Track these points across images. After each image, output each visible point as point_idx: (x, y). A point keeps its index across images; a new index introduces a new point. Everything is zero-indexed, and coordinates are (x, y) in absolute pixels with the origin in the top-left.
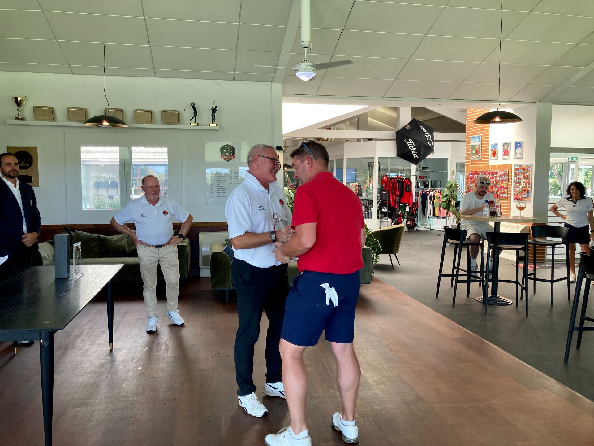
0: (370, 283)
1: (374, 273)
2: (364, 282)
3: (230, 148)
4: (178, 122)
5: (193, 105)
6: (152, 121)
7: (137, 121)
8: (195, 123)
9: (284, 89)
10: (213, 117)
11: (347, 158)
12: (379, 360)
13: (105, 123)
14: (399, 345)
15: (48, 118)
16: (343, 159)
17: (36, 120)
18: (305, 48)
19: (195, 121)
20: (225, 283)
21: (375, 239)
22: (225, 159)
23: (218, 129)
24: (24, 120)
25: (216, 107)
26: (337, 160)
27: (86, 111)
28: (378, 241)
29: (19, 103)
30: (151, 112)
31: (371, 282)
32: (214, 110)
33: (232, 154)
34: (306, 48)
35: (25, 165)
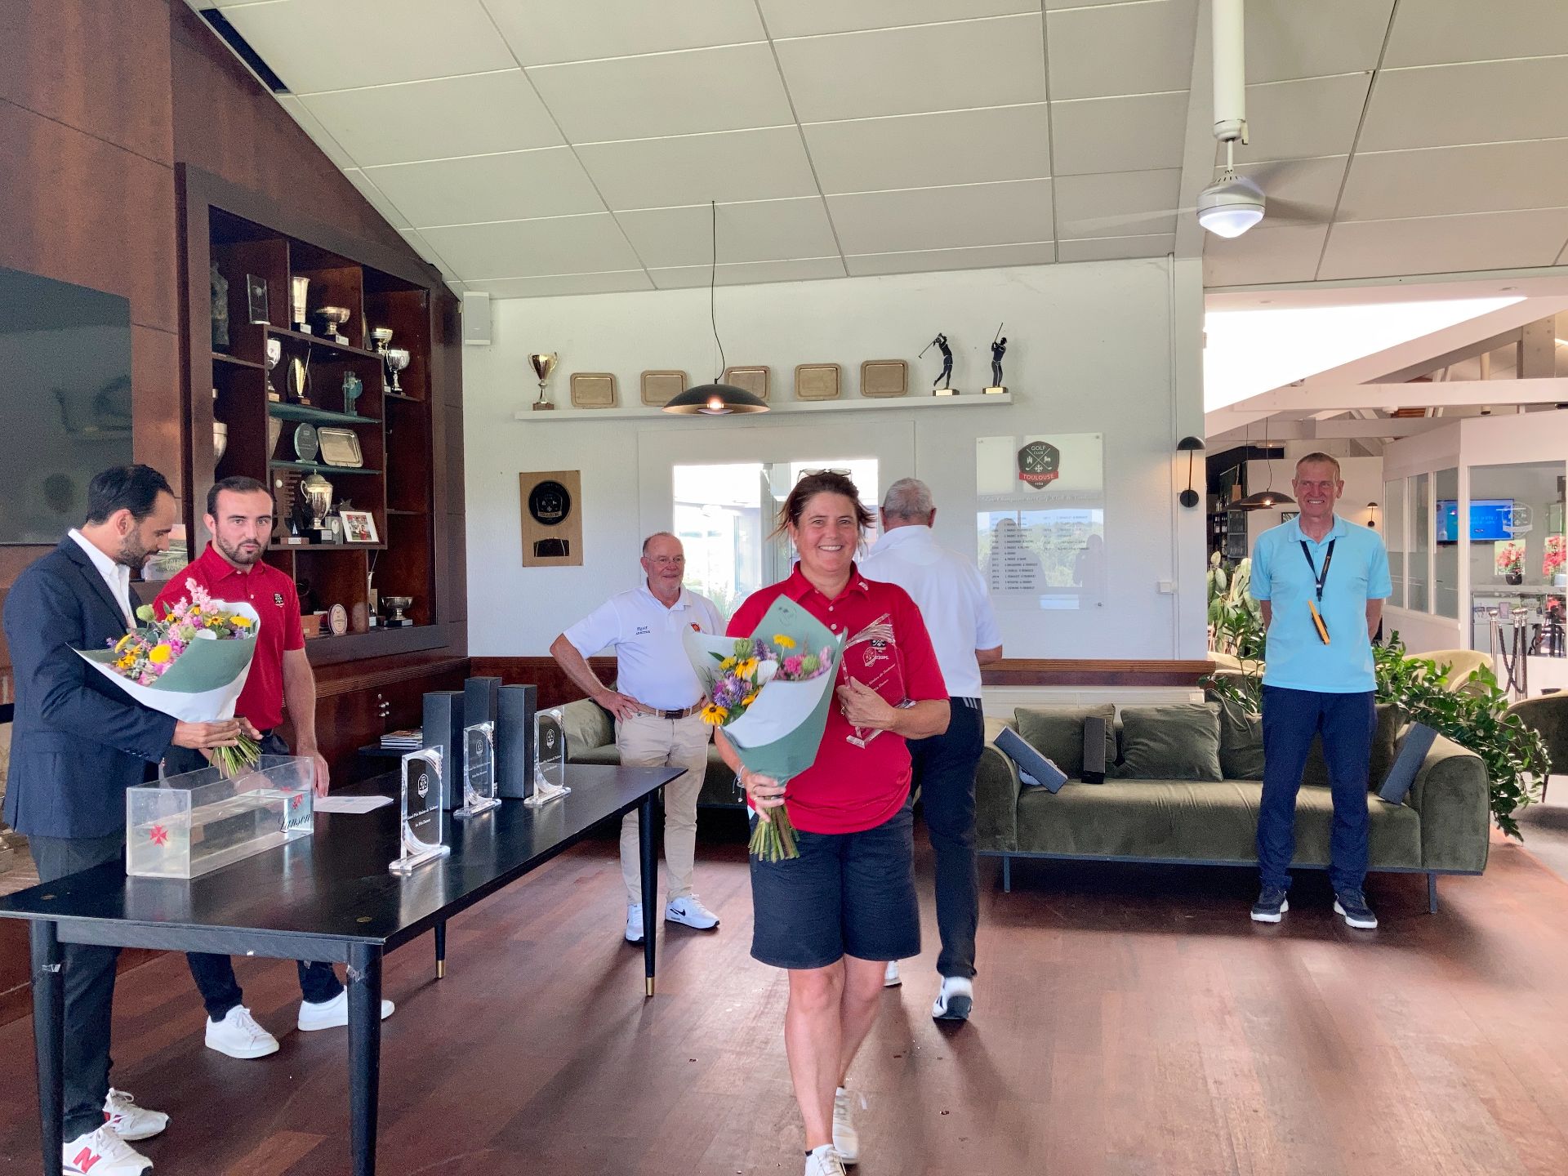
0: (1479, 873)
1: (1523, 836)
2: (1458, 868)
3: (1045, 450)
4: (904, 389)
5: (943, 340)
6: (838, 391)
7: (801, 396)
8: (947, 388)
9: (1207, 271)
10: (997, 369)
11: (1472, 468)
12: (1440, 1153)
13: (715, 404)
14: (1535, 1105)
15: (600, 400)
16: (1455, 470)
17: (575, 406)
18: (1227, 140)
19: (948, 384)
20: (998, 837)
21: (1523, 727)
22: (1032, 483)
23: (1009, 400)
24: (553, 409)
25: (1004, 341)
26: (1440, 474)
27: (683, 376)
28: (1536, 731)
29: (541, 370)
30: (837, 369)
31: (1484, 869)
32: (999, 350)
33: (1050, 468)
34: (1230, 143)
35: (554, 515)
